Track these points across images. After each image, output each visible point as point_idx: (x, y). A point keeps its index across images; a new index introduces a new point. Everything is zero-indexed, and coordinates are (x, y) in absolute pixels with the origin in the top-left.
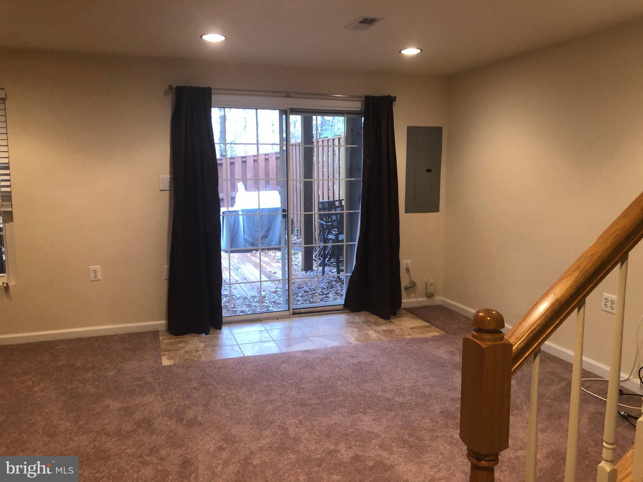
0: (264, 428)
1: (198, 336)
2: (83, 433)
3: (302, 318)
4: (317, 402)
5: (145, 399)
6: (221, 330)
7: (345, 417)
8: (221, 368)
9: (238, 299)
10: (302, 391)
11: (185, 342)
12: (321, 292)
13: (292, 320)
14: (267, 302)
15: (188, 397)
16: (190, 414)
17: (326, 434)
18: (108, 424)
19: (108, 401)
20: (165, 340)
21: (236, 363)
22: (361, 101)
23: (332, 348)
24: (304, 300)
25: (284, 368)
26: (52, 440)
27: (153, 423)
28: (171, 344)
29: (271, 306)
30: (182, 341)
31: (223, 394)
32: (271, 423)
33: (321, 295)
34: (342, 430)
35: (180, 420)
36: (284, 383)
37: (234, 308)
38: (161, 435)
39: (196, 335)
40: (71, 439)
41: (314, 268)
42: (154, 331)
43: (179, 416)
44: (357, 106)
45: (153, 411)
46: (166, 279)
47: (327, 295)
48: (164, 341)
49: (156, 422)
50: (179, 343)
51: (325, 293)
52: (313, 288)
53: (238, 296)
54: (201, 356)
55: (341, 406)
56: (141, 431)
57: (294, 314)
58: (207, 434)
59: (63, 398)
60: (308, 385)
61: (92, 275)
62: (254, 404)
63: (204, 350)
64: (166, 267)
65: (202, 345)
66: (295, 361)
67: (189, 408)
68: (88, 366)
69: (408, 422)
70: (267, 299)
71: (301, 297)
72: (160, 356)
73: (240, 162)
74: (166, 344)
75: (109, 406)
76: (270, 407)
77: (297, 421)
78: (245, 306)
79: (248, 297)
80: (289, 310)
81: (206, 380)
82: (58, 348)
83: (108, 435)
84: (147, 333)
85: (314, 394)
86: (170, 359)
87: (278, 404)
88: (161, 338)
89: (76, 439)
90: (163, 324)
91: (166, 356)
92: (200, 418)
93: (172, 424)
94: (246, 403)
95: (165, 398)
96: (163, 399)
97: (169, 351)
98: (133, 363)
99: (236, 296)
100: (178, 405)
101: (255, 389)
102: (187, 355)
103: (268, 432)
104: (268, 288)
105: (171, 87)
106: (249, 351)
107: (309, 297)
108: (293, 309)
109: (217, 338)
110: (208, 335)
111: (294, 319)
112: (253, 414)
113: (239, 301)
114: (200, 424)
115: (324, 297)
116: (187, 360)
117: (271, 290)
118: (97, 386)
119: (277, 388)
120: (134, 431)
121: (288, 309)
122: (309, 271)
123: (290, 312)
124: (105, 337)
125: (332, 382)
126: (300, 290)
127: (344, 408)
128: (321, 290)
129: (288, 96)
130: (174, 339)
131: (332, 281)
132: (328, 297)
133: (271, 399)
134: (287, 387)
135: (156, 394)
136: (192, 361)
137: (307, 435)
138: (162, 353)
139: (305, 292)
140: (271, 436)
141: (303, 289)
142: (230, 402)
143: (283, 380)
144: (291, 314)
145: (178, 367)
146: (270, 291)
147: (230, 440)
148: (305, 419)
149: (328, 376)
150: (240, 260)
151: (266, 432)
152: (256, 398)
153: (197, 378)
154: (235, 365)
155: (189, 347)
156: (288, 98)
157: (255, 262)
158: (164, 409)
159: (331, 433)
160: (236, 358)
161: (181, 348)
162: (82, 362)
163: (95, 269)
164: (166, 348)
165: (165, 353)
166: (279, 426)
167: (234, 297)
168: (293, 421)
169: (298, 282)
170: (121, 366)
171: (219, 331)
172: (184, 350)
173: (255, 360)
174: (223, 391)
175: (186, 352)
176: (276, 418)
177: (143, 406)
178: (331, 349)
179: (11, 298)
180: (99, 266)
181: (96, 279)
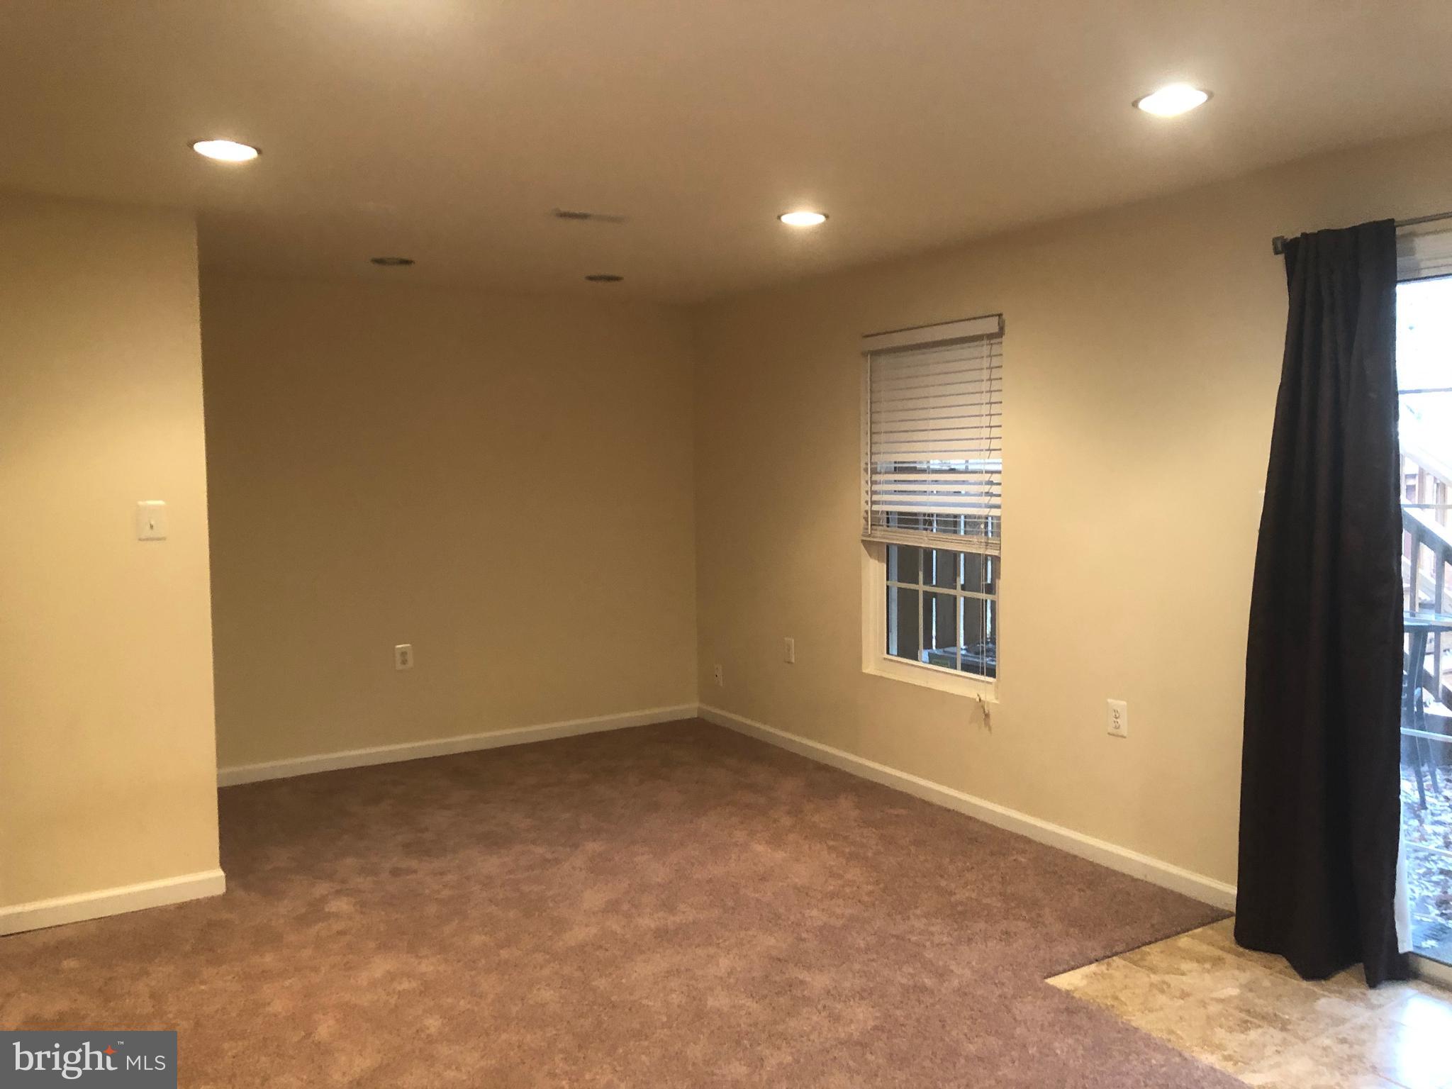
11: (1215, 964)
30: (1218, 959)
42: (1218, 911)
50: (1201, 959)
61: (1112, 718)
74: (1169, 947)
91: (1102, 967)
102: (1142, 991)
130: (1214, 948)
138: (1112, 958)
155: (1189, 979)
161: (1172, 972)
163: (1116, 708)
164: (1146, 954)
172: (1170, 977)
175: (1157, 985)
179: (990, 729)
180: (1124, 703)
181: (1115, 731)
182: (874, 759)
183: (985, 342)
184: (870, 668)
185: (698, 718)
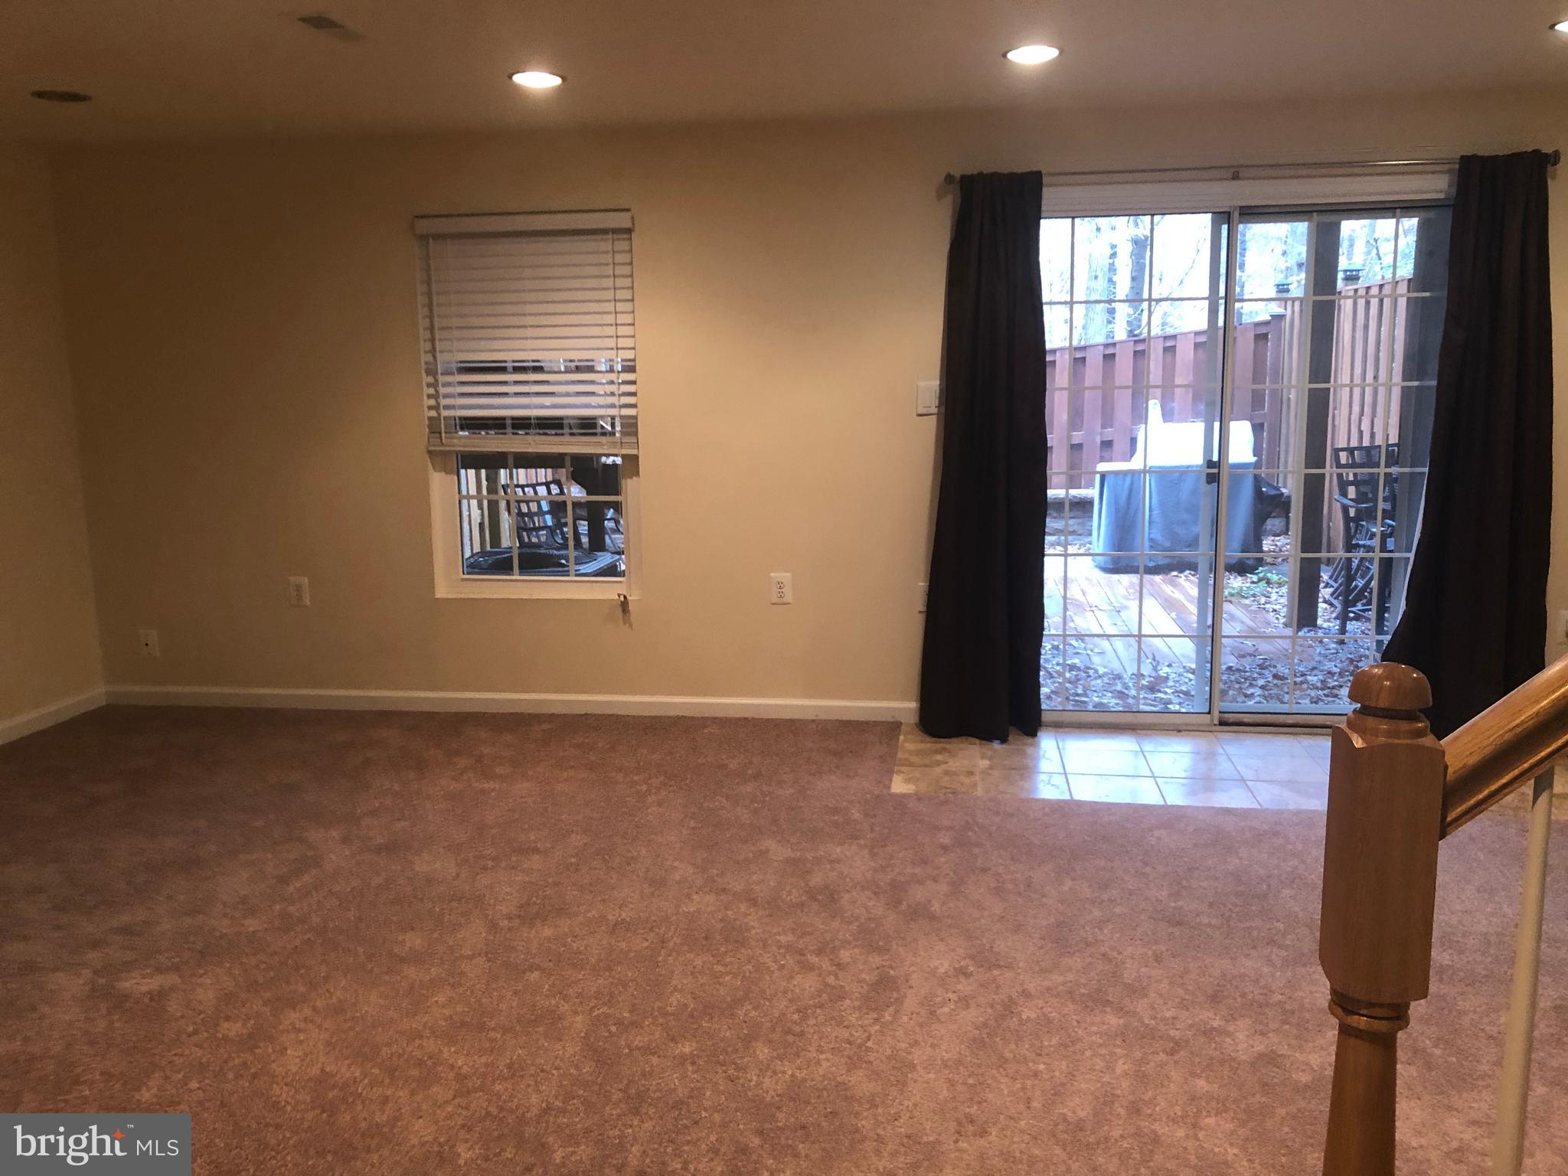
0: (1069, 952)
1: (980, 744)
2: (711, 891)
3: (1242, 736)
4: (1213, 922)
5: (838, 850)
6: (1036, 739)
7: (1274, 966)
8: (1012, 815)
9: (1100, 677)
10: (1184, 893)
11: (949, 752)
12: (1322, 681)
13: (1215, 736)
14: (1169, 691)
15: (924, 862)
16: (918, 894)
17: (1210, 992)
18: (758, 883)
19: (769, 844)
20: (911, 744)
21: (1047, 809)
22: (1449, 171)
23: (1299, 812)
24: (1265, 697)
25: (1159, 839)
26: (657, 892)
27: (842, 897)
28: (918, 753)
29: (1175, 700)
30: (944, 749)
31: (1001, 869)
32: (1088, 945)
33: (1317, 688)
34: (1256, 992)
35: (895, 903)
36: (1148, 870)
37: (1085, 695)
38: (850, 923)
39: (977, 741)
40: (688, 896)
41: (1319, 622)
42: (892, 723)
43: (895, 893)
44: (1437, 186)
45: (846, 876)
46: (920, 612)
47: (1335, 691)
48: (907, 745)
49: (847, 896)
50: (937, 752)
51: (1330, 685)
52: (1301, 669)
53: (1101, 671)
54: (975, 785)
55: (1272, 942)
56: (815, 906)
57: (1222, 723)
58: (942, 940)
59: (692, 824)
60: (1205, 884)
61: (775, 590)
62: (1061, 902)
63: (986, 773)
64: (922, 584)
65: (986, 763)
66: (1190, 829)
67: (920, 882)
68: (750, 772)
69: (1446, 1012)
70: (1171, 683)
71: (1262, 687)
72: (891, 772)
73: (1161, 350)
74: (910, 752)
75: (767, 851)
76: (1097, 913)
77: (1150, 953)
78: (1110, 694)
79: (1125, 676)
80: (1209, 713)
81: (970, 834)
82: (706, 731)
83: (753, 902)
84: (876, 723)
85: (1211, 905)
86: (908, 781)
87: (1117, 910)
88: (902, 737)
89: (695, 897)
90: (910, 709)
91: (902, 775)
92: (936, 907)
93: (878, 908)
94: (1044, 896)
95: (876, 854)
96: (873, 855)
97: (911, 765)
98: (833, 777)
99: (1096, 671)
100: (899, 874)
101: (1073, 869)
102: (947, 778)
103: (1076, 962)
104: (1182, 660)
105: (949, 179)
106: (1086, 791)
107: (1282, 690)
108: (1220, 712)
109: (1023, 754)
110: (1004, 746)
111: (1220, 735)
112: (1052, 920)
113: (1099, 681)
114: (933, 917)
115: (1326, 695)
116: (944, 791)
117: (1188, 665)
118: (756, 812)
119: (1126, 878)
120: (801, 905)
121: (1207, 710)
122: (1306, 630)
123: (1212, 720)
124: (792, 721)
125: (1269, 886)
126: (1266, 672)
127: (1280, 947)
128: (1321, 677)
129: (1236, 177)
130: (930, 744)
131: (1361, 656)
132: (1336, 696)
133: (1105, 897)
134: (1151, 879)
135: (861, 845)
136: (953, 793)
137: (1163, 985)
138: (896, 768)
139: (1275, 676)
140: (1077, 971)
141: (1272, 669)
142: (1010, 886)
143: (1146, 864)
144: (1216, 722)
145: (919, 799)
146: (1184, 667)
147: (986, 959)
148: (1170, 952)
149: (1262, 872)
150: (1131, 591)
151: (1070, 961)
152: (1070, 889)
153: (951, 828)
154: (1044, 815)
155: (954, 764)
156: (1234, 183)
157: (1170, 596)
158: (869, 876)
159: (1225, 993)
160: (1049, 801)
161: (938, 763)
162: (739, 764)
163: (780, 580)
164: (906, 759)
165: (903, 769)
166: (1104, 955)
167: (1091, 672)
168: (1140, 950)
169: (1266, 653)
170: (808, 782)
171: (1030, 740)
172: (944, 767)
173: (1096, 809)
174: (1000, 861)
175: (947, 773)
176: (1101, 938)
177: (831, 862)
178: (1294, 815)
179: (631, 626)
180: (789, 575)
181: (781, 601)
182: (466, 688)
183: (610, 236)
184: (442, 592)
185: (107, 706)
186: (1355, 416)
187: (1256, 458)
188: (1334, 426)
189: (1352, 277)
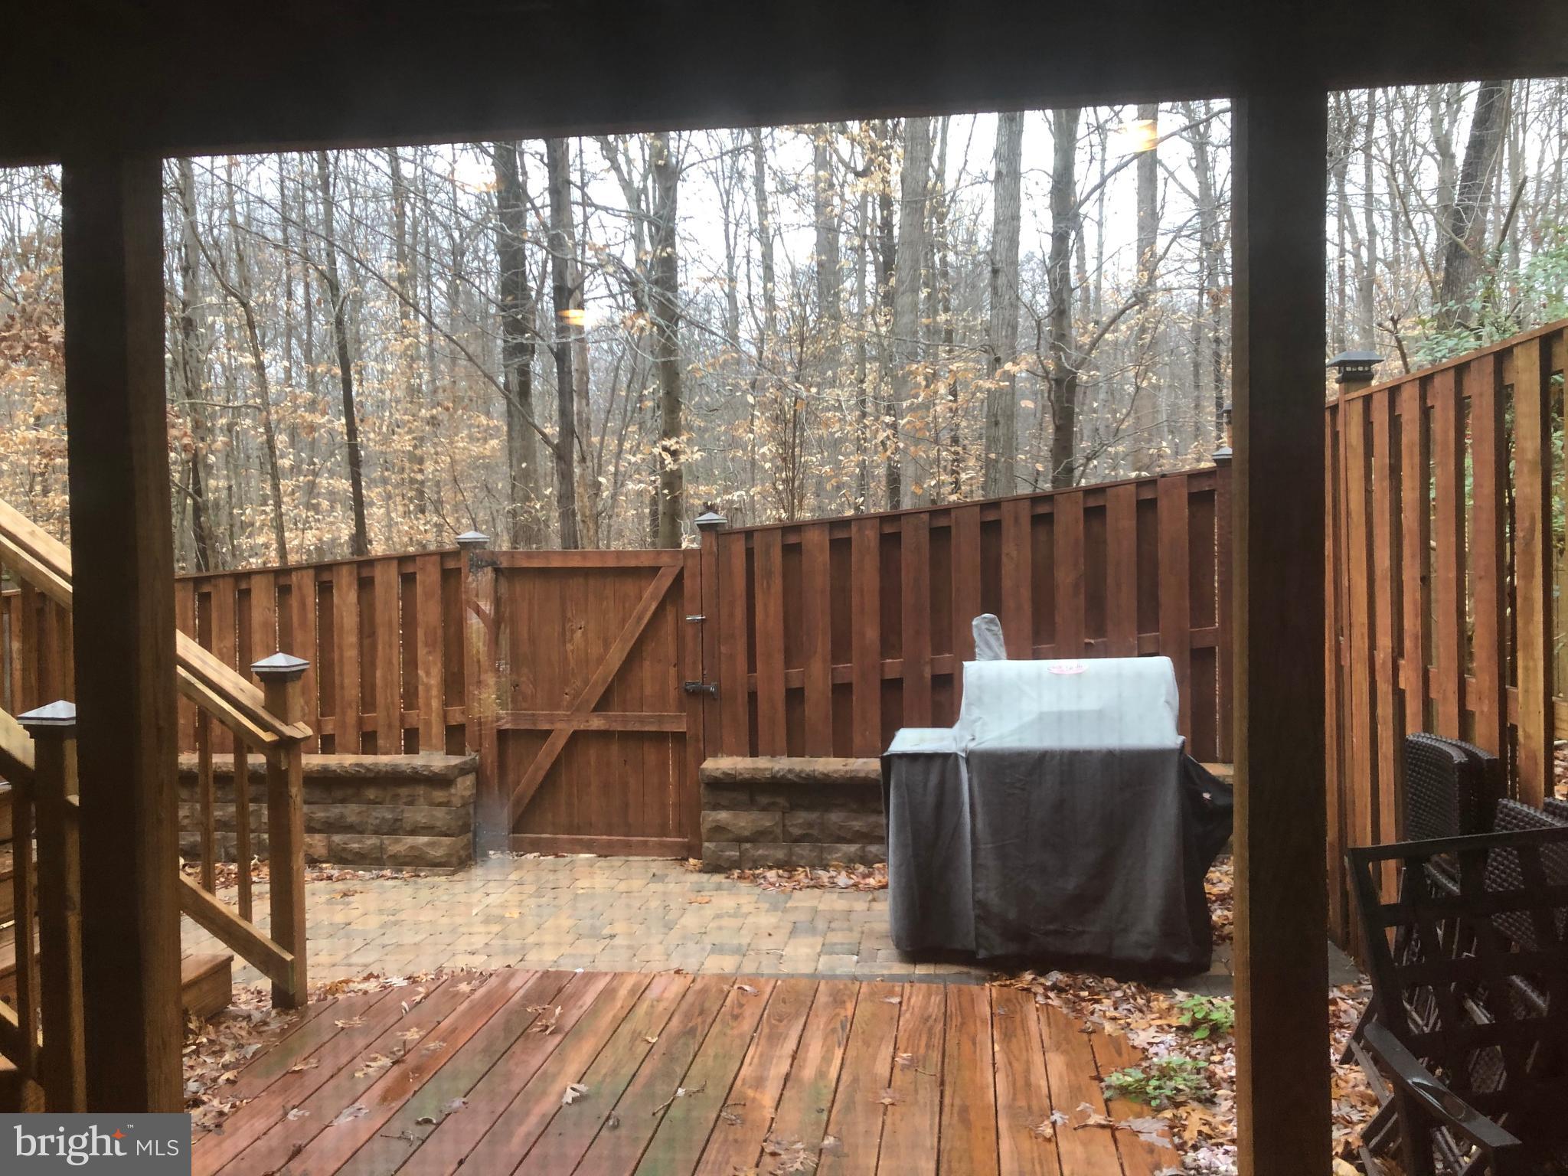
186: (1384, 653)
187: (1182, 738)
188: (1339, 668)
189: (1356, 373)
